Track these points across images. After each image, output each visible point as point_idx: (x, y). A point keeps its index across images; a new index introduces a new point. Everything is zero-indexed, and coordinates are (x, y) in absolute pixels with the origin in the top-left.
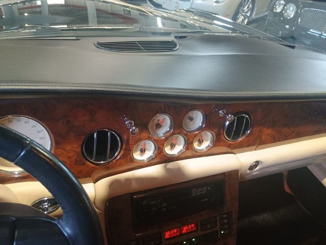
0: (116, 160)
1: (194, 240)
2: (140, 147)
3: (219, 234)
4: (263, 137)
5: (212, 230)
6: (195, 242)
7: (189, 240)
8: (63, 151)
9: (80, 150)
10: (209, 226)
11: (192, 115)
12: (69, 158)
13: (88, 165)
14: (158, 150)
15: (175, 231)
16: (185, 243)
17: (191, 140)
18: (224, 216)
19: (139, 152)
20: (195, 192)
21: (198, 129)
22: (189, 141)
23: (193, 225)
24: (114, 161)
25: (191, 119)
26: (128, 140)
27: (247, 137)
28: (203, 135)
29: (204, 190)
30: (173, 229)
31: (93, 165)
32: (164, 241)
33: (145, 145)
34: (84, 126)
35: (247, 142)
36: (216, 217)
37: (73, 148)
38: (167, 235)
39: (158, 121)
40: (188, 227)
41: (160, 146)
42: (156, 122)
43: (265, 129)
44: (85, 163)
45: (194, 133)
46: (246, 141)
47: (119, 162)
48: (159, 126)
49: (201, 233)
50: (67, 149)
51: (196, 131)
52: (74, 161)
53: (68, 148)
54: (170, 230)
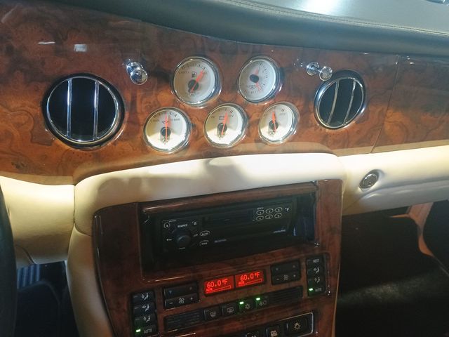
0: (113, 141)
1: (258, 299)
2: (161, 125)
3: (305, 292)
4: (387, 127)
5: (293, 284)
6: (261, 304)
7: (250, 299)
8: (5, 110)
9: (38, 111)
10: (286, 277)
11: (258, 72)
12: (18, 125)
13: (58, 146)
14: (194, 130)
15: (225, 281)
16: (242, 303)
17: (254, 117)
18: (314, 261)
19: (159, 135)
20: (261, 214)
21: (268, 98)
22: (251, 120)
23: (257, 274)
24: (109, 143)
25: (255, 79)
26: (133, 102)
27: (357, 123)
28: (277, 114)
29: (277, 212)
30: (222, 278)
31: (67, 147)
32: (203, 297)
33: (169, 121)
34: (43, 63)
35: (358, 132)
36: (298, 261)
37: (23, 105)
38: (210, 287)
39: (193, 76)
40: (249, 276)
41: (198, 123)
42: (188, 77)
43: (390, 112)
44: (52, 141)
45: (260, 104)
46: (356, 130)
47: (118, 146)
48: (194, 86)
49: (271, 288)
50: (12, 107)
51: (263, 100)
52: (30, 134)
53: (15, 104)
54: (215, 279)
